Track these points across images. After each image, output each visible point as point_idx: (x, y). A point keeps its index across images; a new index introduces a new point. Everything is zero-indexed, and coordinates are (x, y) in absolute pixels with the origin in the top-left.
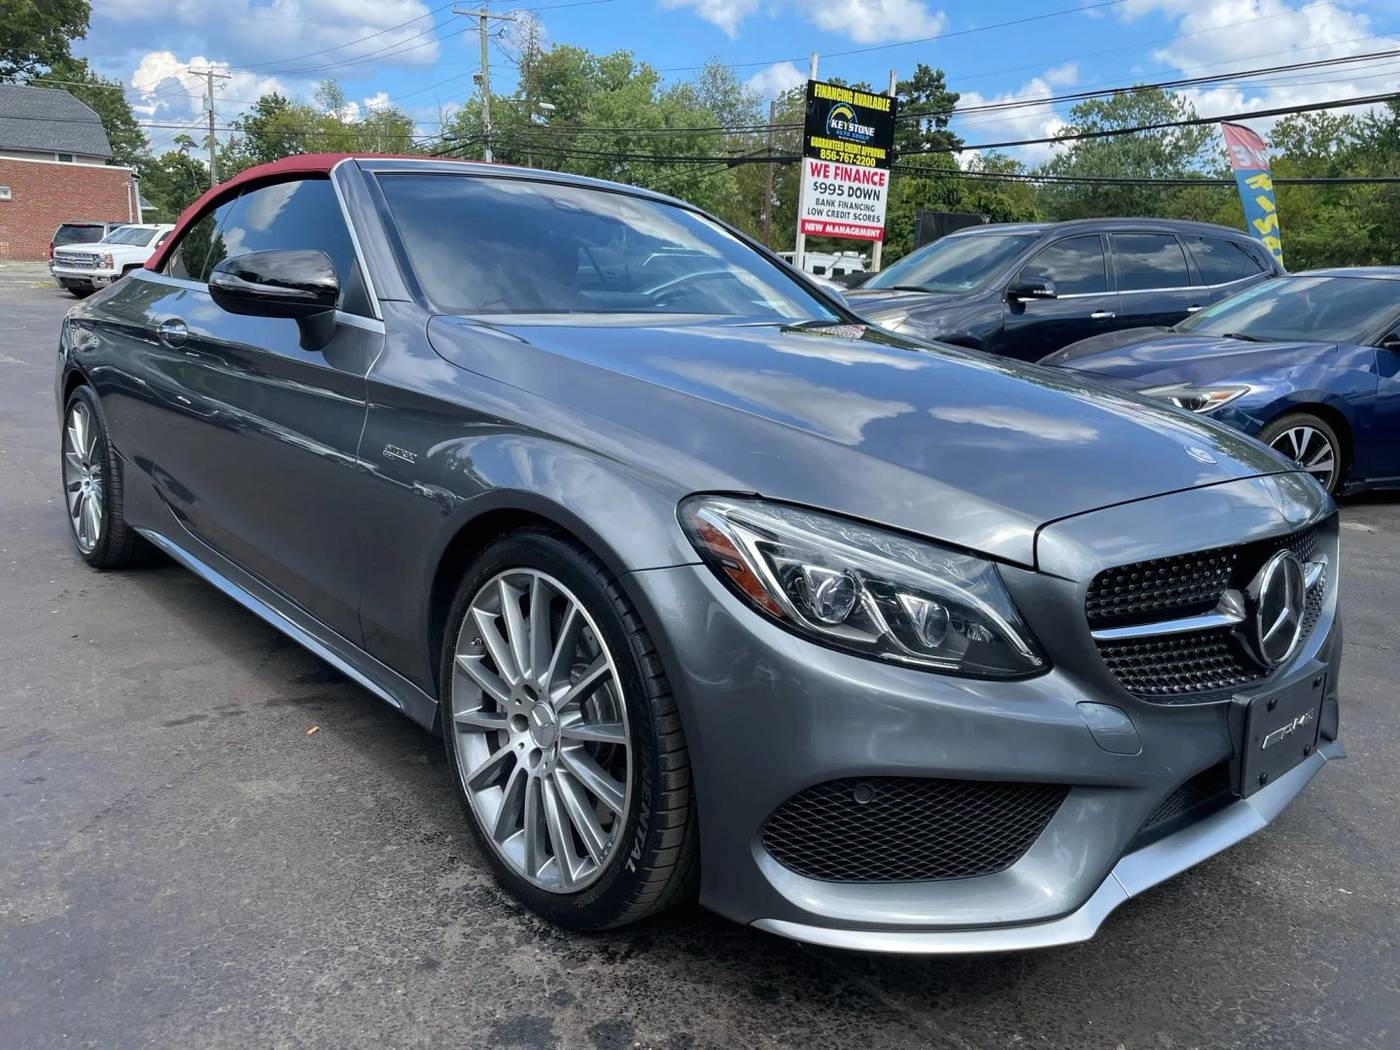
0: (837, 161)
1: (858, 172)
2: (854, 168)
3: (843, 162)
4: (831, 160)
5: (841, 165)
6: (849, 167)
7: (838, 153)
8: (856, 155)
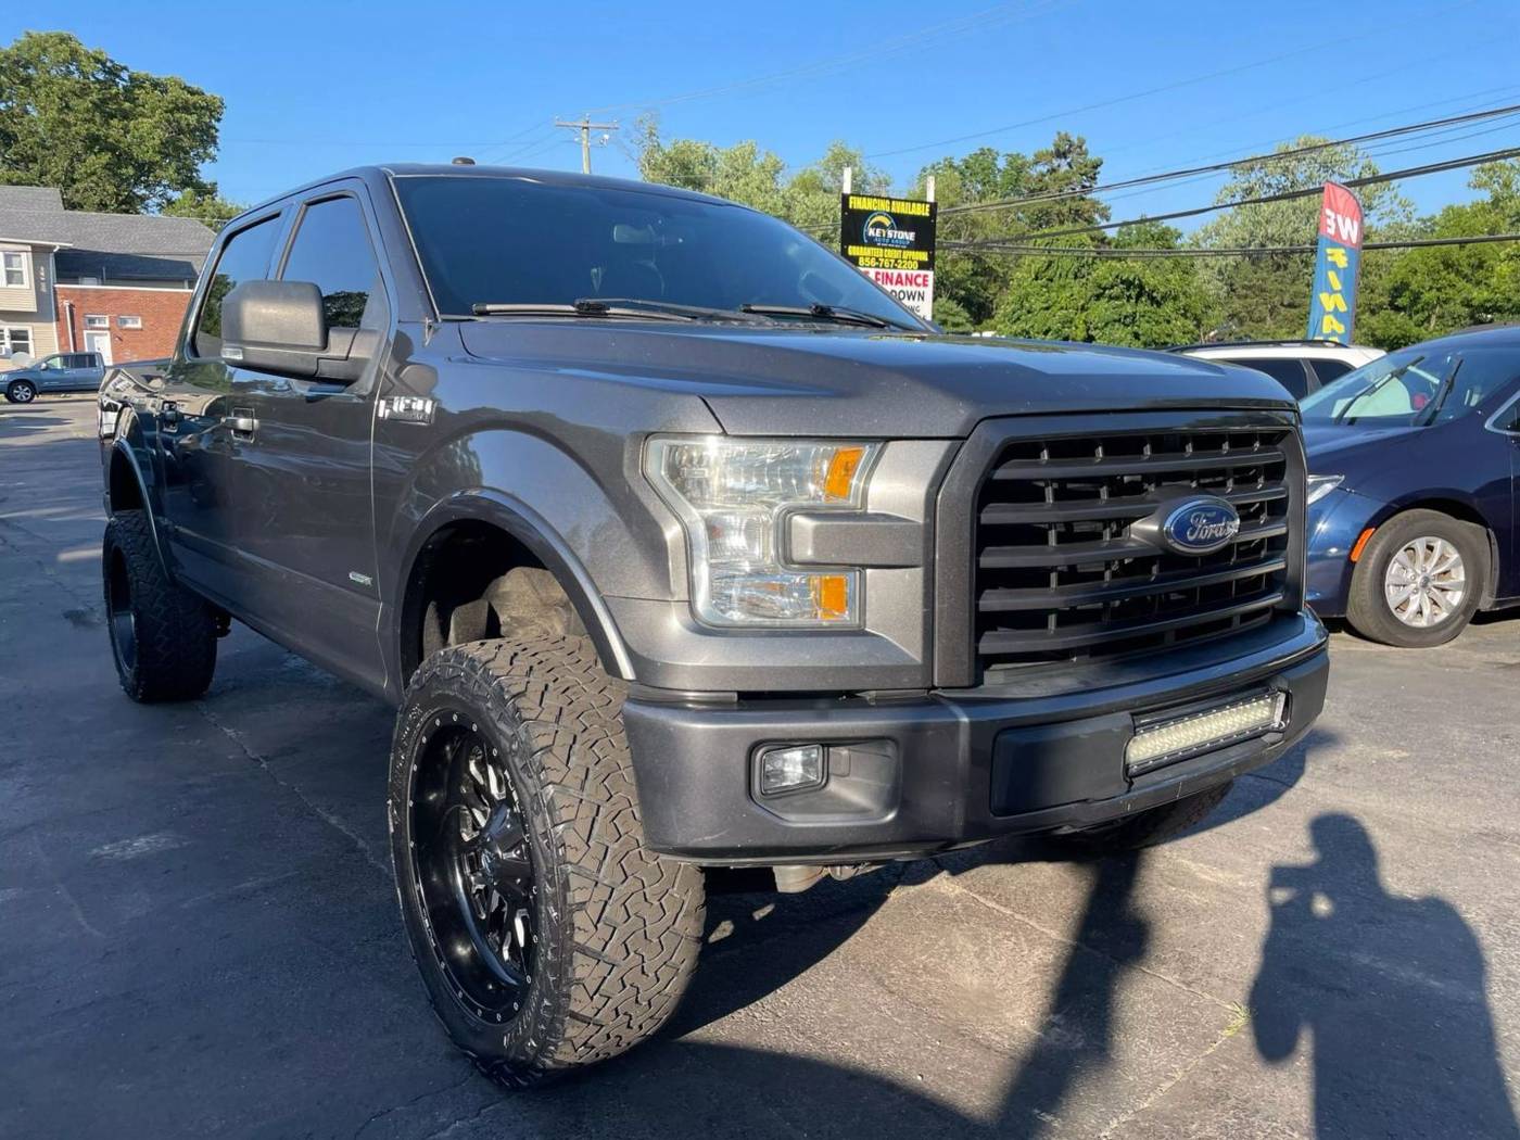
0: (877, 267)
1: (899, 275)
2: (896, 272)
3: (883, 267)
4: (870, 266)
5: (881, 271)
6: (890, 271)
7: (877, 259)
8: (896, 261)
